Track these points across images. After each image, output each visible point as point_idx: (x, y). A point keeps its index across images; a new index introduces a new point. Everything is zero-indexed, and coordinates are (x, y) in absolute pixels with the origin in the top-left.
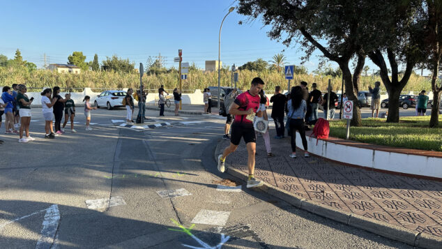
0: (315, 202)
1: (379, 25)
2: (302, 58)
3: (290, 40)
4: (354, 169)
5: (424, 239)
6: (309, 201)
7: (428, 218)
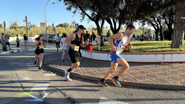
0: (87, 75)
1: (108, 6)
2: (81, 20)
3: (75, 12)
4: (102, 62)
5: (124, 82)
6: (84, 75)
7: (126, 75)
